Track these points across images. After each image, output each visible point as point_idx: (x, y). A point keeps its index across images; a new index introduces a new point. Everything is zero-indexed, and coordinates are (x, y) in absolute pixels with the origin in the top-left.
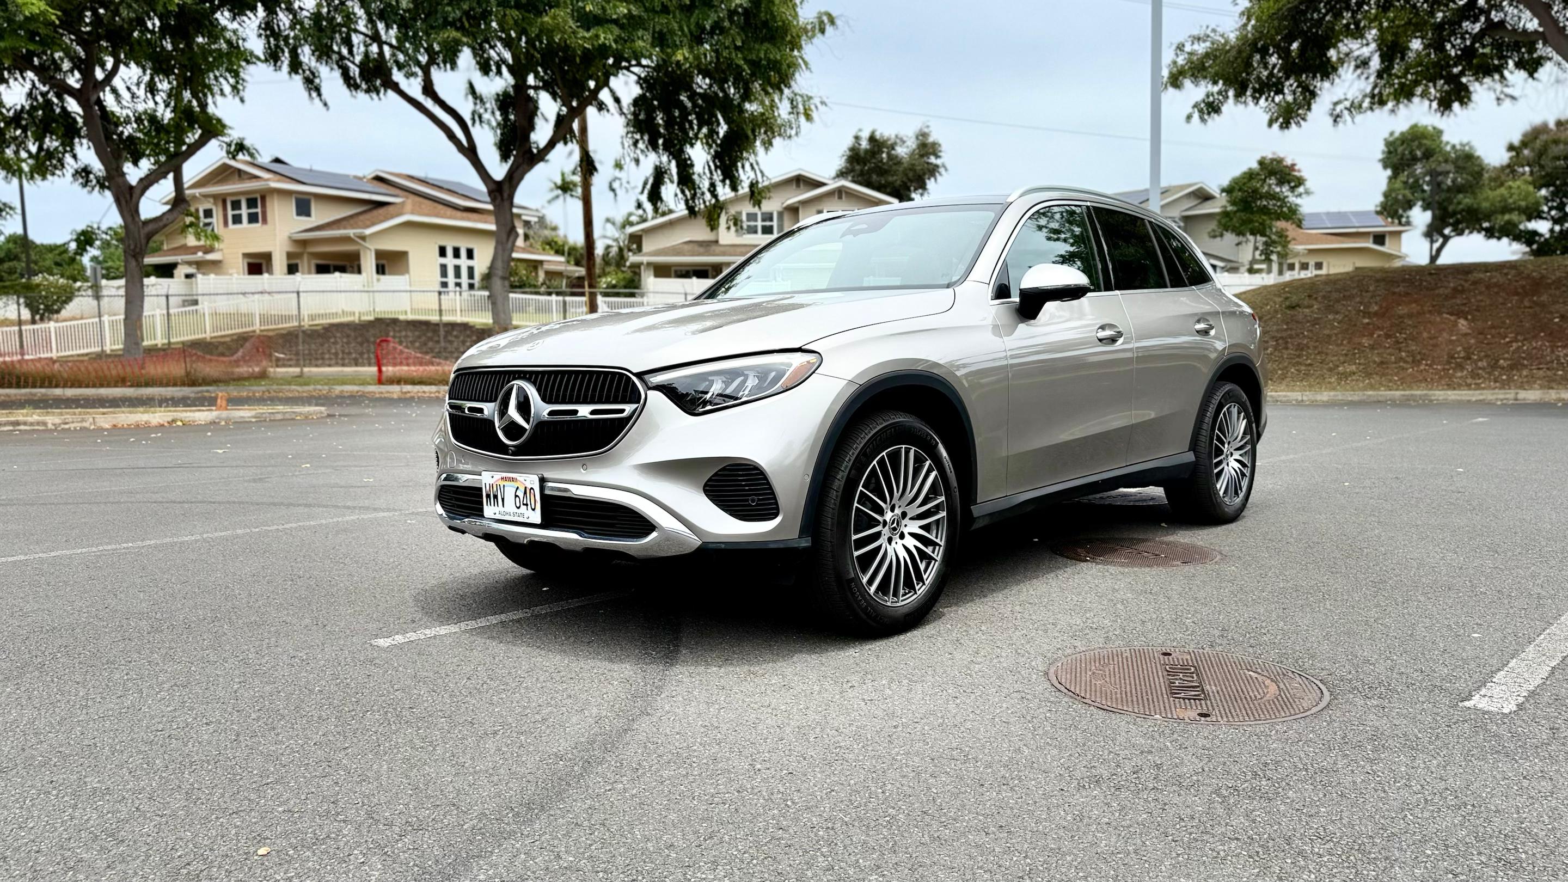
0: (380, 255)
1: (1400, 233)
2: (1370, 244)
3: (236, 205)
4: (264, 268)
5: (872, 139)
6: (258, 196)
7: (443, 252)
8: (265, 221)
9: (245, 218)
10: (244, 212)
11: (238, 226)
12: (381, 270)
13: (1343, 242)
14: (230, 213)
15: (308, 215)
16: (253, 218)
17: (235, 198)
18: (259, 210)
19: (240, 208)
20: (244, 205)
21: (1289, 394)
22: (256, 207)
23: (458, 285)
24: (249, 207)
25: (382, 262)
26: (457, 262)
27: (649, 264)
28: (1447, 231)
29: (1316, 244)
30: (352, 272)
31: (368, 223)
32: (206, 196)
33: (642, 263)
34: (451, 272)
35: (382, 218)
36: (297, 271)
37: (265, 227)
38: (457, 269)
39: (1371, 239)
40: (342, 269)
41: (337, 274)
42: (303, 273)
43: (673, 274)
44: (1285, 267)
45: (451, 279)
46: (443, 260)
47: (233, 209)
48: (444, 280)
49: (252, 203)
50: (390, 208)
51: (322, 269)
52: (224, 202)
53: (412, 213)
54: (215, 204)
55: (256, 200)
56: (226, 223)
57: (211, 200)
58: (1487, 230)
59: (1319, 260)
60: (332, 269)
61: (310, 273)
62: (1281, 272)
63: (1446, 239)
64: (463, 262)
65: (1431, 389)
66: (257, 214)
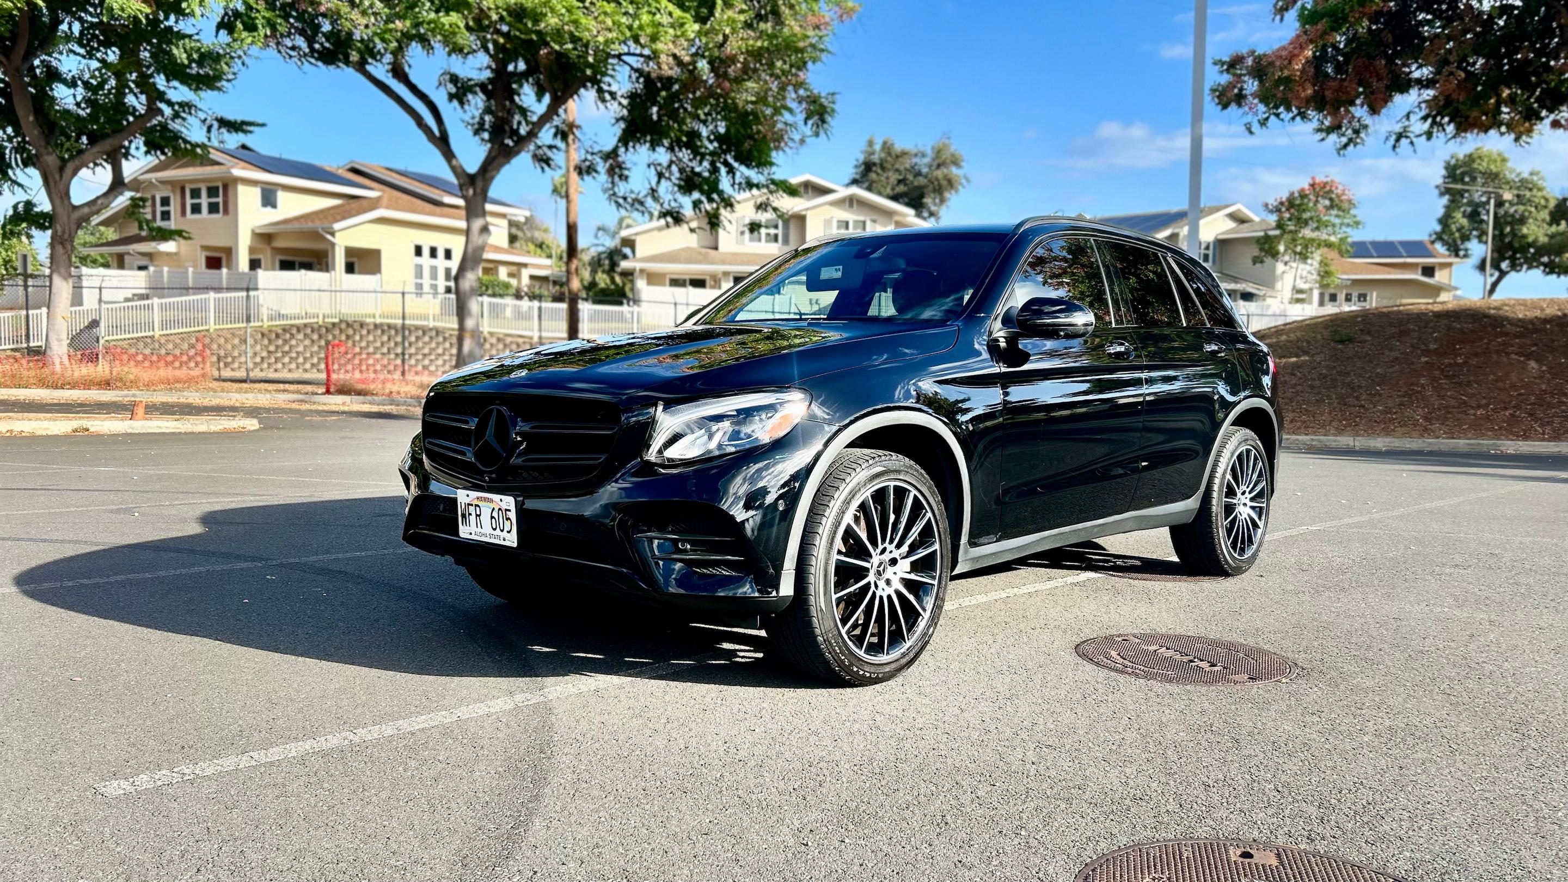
0: (350, 252)
1: (1449, 265)
2: (1418, 276)
3: (196, 193)
4: (224, 262)
5: (887, 147)
6: (220, 185)
7: (418, 251)
8: (226, 211)
9: (205, 208)
10: (204, 201)
11: (196, 216)
12: (350, 268)
13: (1389, 273)
14: (189, 201)
15: (274, 206)
16: (213, 208)
17: (194, 186)
18: (220, 200)
19: (199, 197)
20: (204, 193)
21: (1338, 438)
22: (217, 196)
23: (434, 287)
24: (209, 196)
25: (351, 260)
26: (433, 262)
27: (642, 271)
28: (1504, 265)
29: (1361, 274)
30: (320, 270)
31: (339, 217)
32: (163, 182)
33: (634, 270)
34: (426, 272)
35: (353, 212)
36: (260, 267)
37: (226, 218)
38: (434, 270)
39: (1420, 271)
40: (308, 266)
41: (303, 272)
42: (266, 269)
43: (668, 282)
44: (1327, 298)
45: (426, 281)
46: (418, 260)
47: (192, 197)
48: (419, 281)
49: (212, 192)
50: (364, 203)
51: (287, 265)
52: (183, 190)
53: (387, 208)
54: (173, 191)
55: (217, 188)
56: (183, 213)
57: (169, 187)
58: (1545, 265)
59: (1362, 292)
60: (297, 266)
61: (273, 269)
62: (1322, 303)
63: (1503, 274)
64: (441, 262)
65: (1499, 439)
66: (217, 204)
